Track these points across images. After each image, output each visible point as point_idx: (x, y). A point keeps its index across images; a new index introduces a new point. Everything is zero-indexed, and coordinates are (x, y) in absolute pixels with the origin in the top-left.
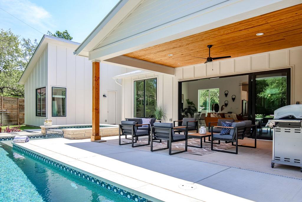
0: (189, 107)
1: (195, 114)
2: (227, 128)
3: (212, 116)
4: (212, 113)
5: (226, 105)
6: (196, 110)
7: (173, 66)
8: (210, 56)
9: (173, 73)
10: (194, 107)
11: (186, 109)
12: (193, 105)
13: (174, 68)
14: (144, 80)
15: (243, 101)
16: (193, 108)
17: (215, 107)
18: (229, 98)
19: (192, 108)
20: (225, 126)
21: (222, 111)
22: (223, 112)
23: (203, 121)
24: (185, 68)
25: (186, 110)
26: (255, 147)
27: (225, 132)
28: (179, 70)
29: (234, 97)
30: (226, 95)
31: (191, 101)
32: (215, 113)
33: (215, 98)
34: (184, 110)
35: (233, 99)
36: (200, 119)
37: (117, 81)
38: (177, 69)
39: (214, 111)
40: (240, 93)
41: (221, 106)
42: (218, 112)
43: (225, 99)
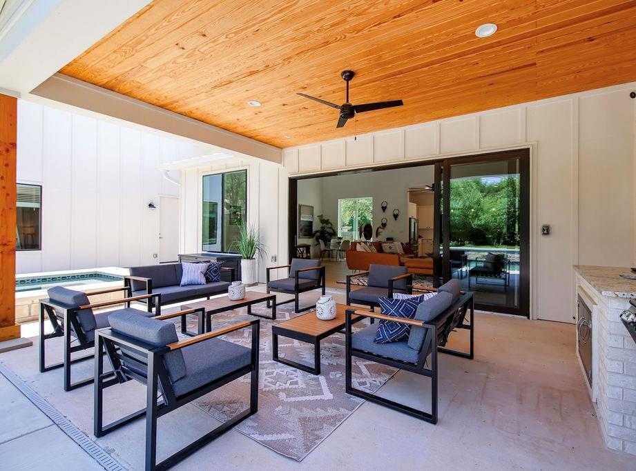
0: (323, 228)
1: (332, 241)
2: (400, 323)
3: (359, 248)
4: (360, 243)
5: (384, 225)
6: (334, 234)
7: (277, 142)
8: (348, 101)
9: (279, 160)
10: (331, 228)
11: (317, 231)
12: (330, 226)
13: (280, 148)
14: (223, 174)
15: (410, 219)
16: (331, 231)
17: (367, 230)
18: (389, 214)
19: (328, 230)
20: (392, 315)
21: (377, 237)
22: (380, 239)
23: (344, 254)
24: (302, 148)
25: (318, 234)
26: (471, 357)
27: (390, 336)
28: (290, 153)
29: (396, 213)
30: (384, 209)
31: (325, 218)
32: (365, 243)
33: (366, 214)
34: (315, 233)
35: (396, 216)
36: (340, 250)
37: (167, 175)
38: (287, 151)
39: (363, 239)
40: (406, 205)
41: (376, 230)
42: (372, 240)
43: (382, 215)
